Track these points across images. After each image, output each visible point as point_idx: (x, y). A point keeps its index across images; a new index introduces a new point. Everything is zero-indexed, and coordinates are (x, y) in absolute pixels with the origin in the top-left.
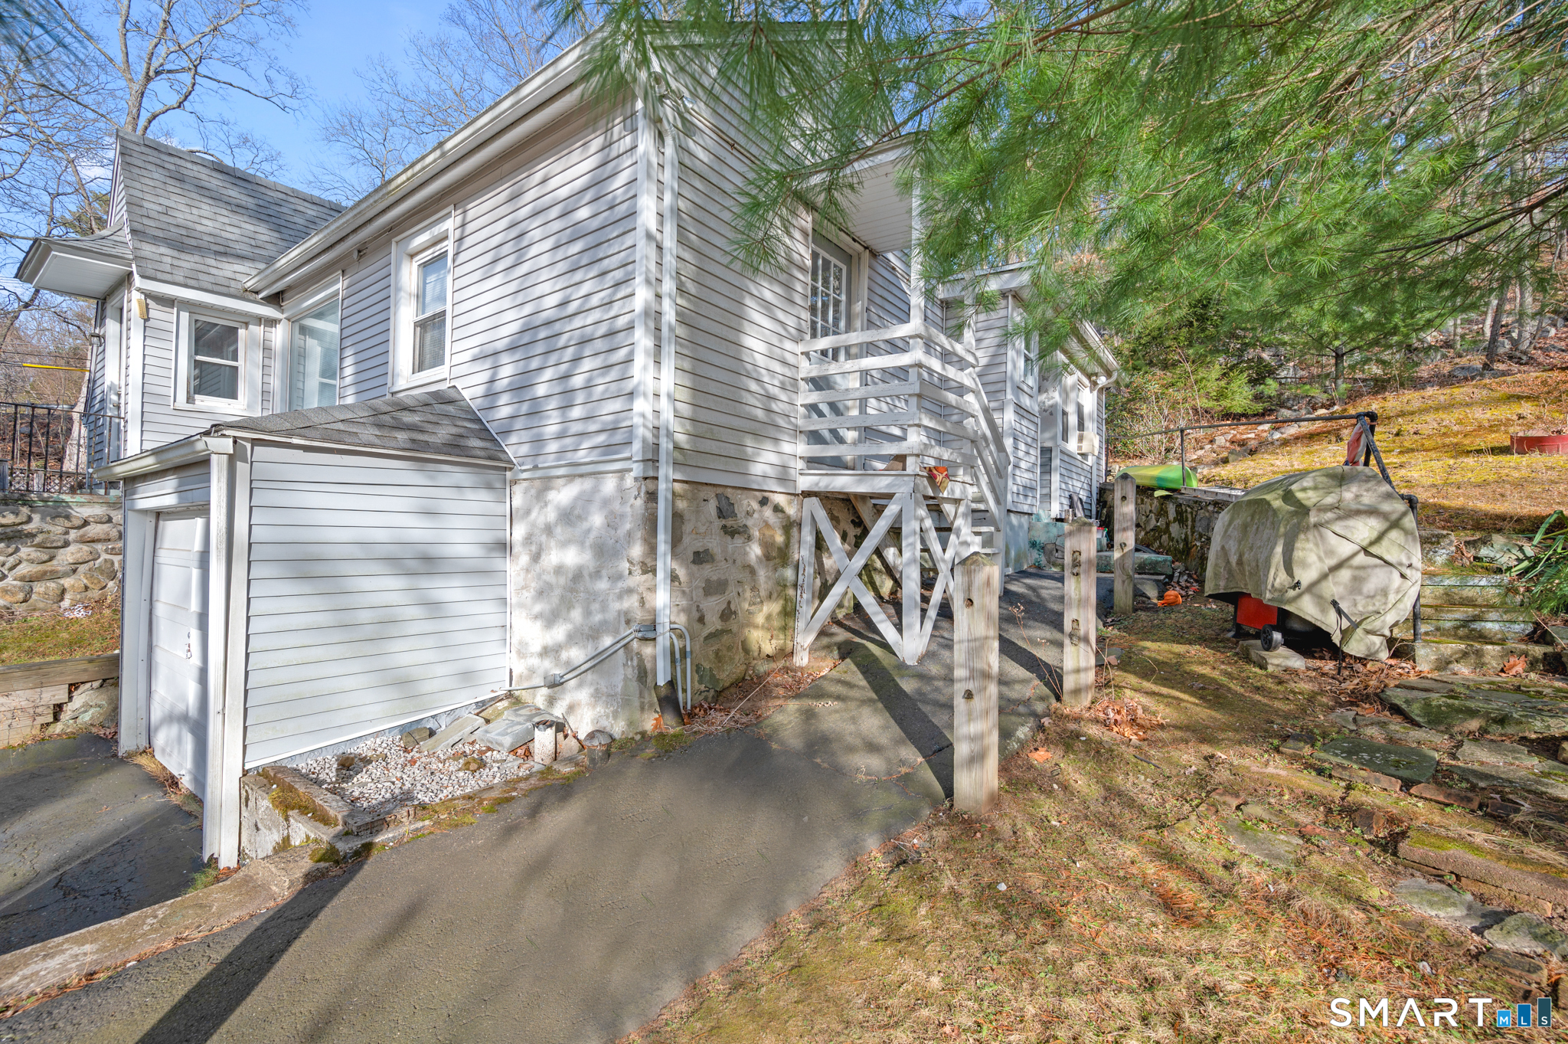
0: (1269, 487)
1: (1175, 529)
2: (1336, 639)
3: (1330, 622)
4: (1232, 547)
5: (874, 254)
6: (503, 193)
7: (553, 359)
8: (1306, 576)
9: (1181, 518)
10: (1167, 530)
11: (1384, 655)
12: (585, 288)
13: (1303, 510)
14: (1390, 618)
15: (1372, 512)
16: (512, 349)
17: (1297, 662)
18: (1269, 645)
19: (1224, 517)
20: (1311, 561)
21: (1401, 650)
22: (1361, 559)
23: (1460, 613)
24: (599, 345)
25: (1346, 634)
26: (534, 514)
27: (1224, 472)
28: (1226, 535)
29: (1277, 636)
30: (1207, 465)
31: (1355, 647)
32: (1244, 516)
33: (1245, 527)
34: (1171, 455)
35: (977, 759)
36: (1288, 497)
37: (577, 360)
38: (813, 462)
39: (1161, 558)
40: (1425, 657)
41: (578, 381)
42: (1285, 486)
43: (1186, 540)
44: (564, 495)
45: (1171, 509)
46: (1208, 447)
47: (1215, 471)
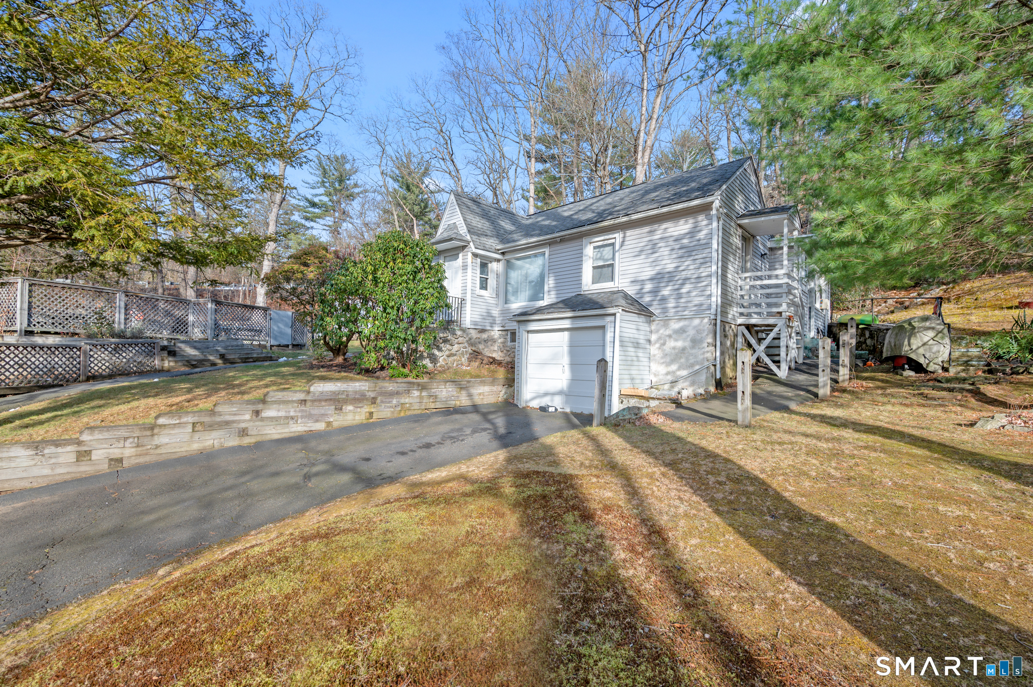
0: (905, 322)
1: (869, 342)
2: (925, 366)
3: (922, 360)
4: (892, 341)
5: (754, 237)
6: (646, 229)
7: (671, 284)
8: (914, 347)
9: (871, 337)
10: (865, 342)
11: (940, 371)
12: (686, 263)
13: (914, 328)
14: (940, 359)
15: (933, 328)
16: (651, 279)
17: (912, 373)
18: (904, 370)
19: (890, 332)
20: (916, 342)
21: (945, 369)
22: (931, 342)
23: (965, 359)
24: (693, 281)
25: (928, 364)
26: (661, 332)
27: (892, 317)
28: (890, 337)
29: (906, 366)
30: (884, 314)
31: (931, 368)
32: (896, 331)
33: (897, 334)
34: (864, 309)
35: (825, 385)
36: (910, 324)
37: (683, 284)
38: (742, 314)
39: (863, 352)
40: (952, 371)
41: (684, 290)
42: (909, 322)
43: (874, 345)
44: (675, 325)
45: (867, 334)
46: (884, 305)
47: (887, 317)
